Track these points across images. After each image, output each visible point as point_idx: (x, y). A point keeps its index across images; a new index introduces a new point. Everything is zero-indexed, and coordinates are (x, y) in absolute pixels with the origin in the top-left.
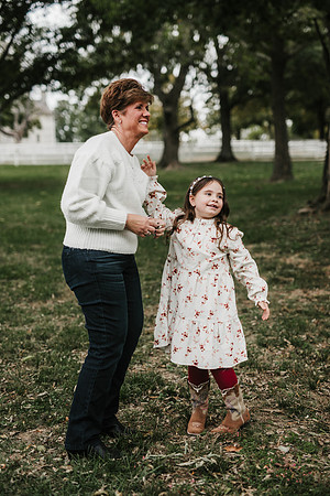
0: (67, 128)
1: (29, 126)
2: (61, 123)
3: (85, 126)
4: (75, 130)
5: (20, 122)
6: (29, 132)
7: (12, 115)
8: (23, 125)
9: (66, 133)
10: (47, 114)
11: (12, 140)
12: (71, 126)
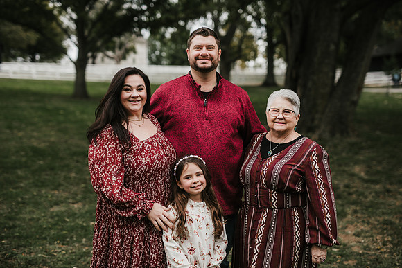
0: (157, 53)
1: (127, 51)
2: (153, 49)
3: (172, 52)
4: (164, 54)
5: (120, 48)
6: (127, 57)
7: (114, 42)
8: (122, 51)
9: (157, 56)
10: (141, 43)
11: (113, 62)
12: (161, 51)
